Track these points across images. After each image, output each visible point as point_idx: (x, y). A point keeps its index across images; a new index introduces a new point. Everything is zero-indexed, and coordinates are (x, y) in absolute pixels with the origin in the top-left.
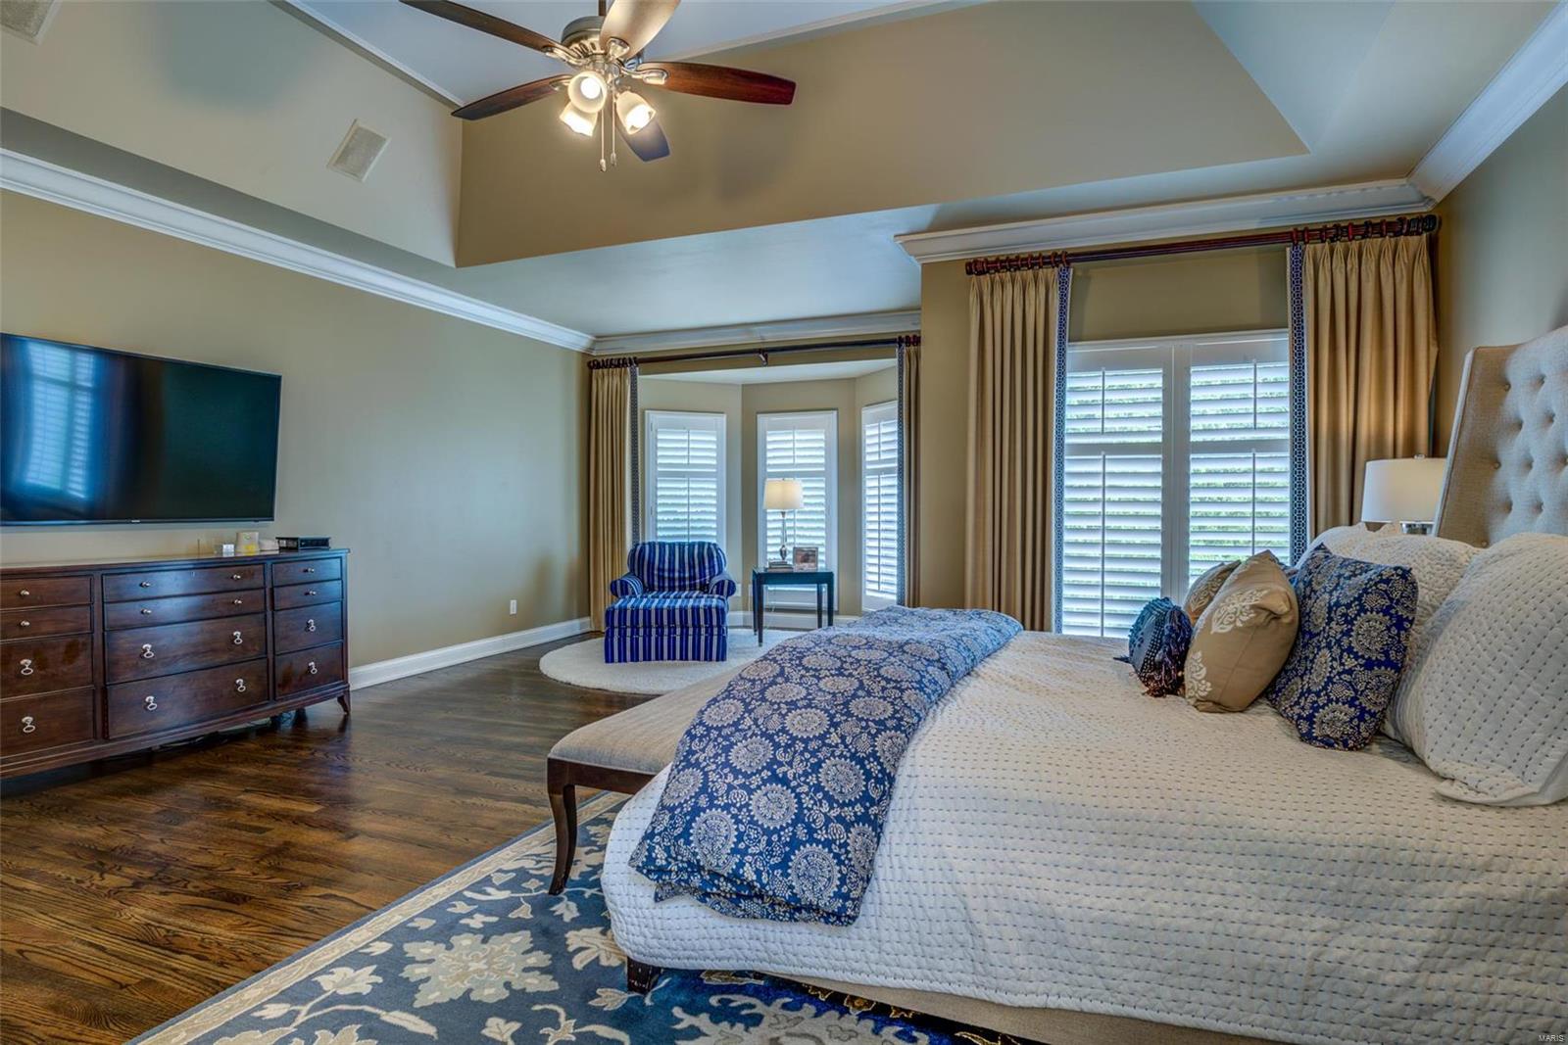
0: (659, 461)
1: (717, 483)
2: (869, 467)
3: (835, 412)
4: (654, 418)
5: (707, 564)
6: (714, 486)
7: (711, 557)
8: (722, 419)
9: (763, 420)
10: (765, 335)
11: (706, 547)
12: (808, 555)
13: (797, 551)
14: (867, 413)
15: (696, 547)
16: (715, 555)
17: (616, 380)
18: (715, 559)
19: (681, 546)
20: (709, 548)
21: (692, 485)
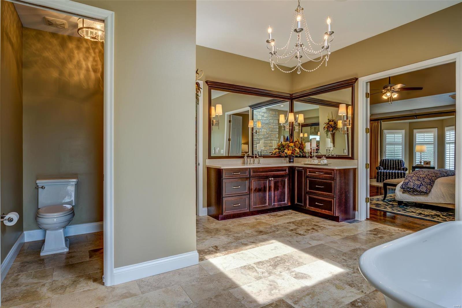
0: (387, 141)
1: (402, 146)
2: (447, 142)
3: (437, 128)
4: (385, 131)
5: (400, 164)
6: (401, 147)
7: (401, 163)
8: (404, 131)
9: (415, 131)
10: (416, 112)
11: (399, 160)
12: (428, 163)
13: (424, 162)
14: (446, 128)
15: (397, 160)
16: (402, 162)
17: (376, 124)
18: (402, 163)
19: (393, 160)
20: (400, 161)
21: (395, 146)
